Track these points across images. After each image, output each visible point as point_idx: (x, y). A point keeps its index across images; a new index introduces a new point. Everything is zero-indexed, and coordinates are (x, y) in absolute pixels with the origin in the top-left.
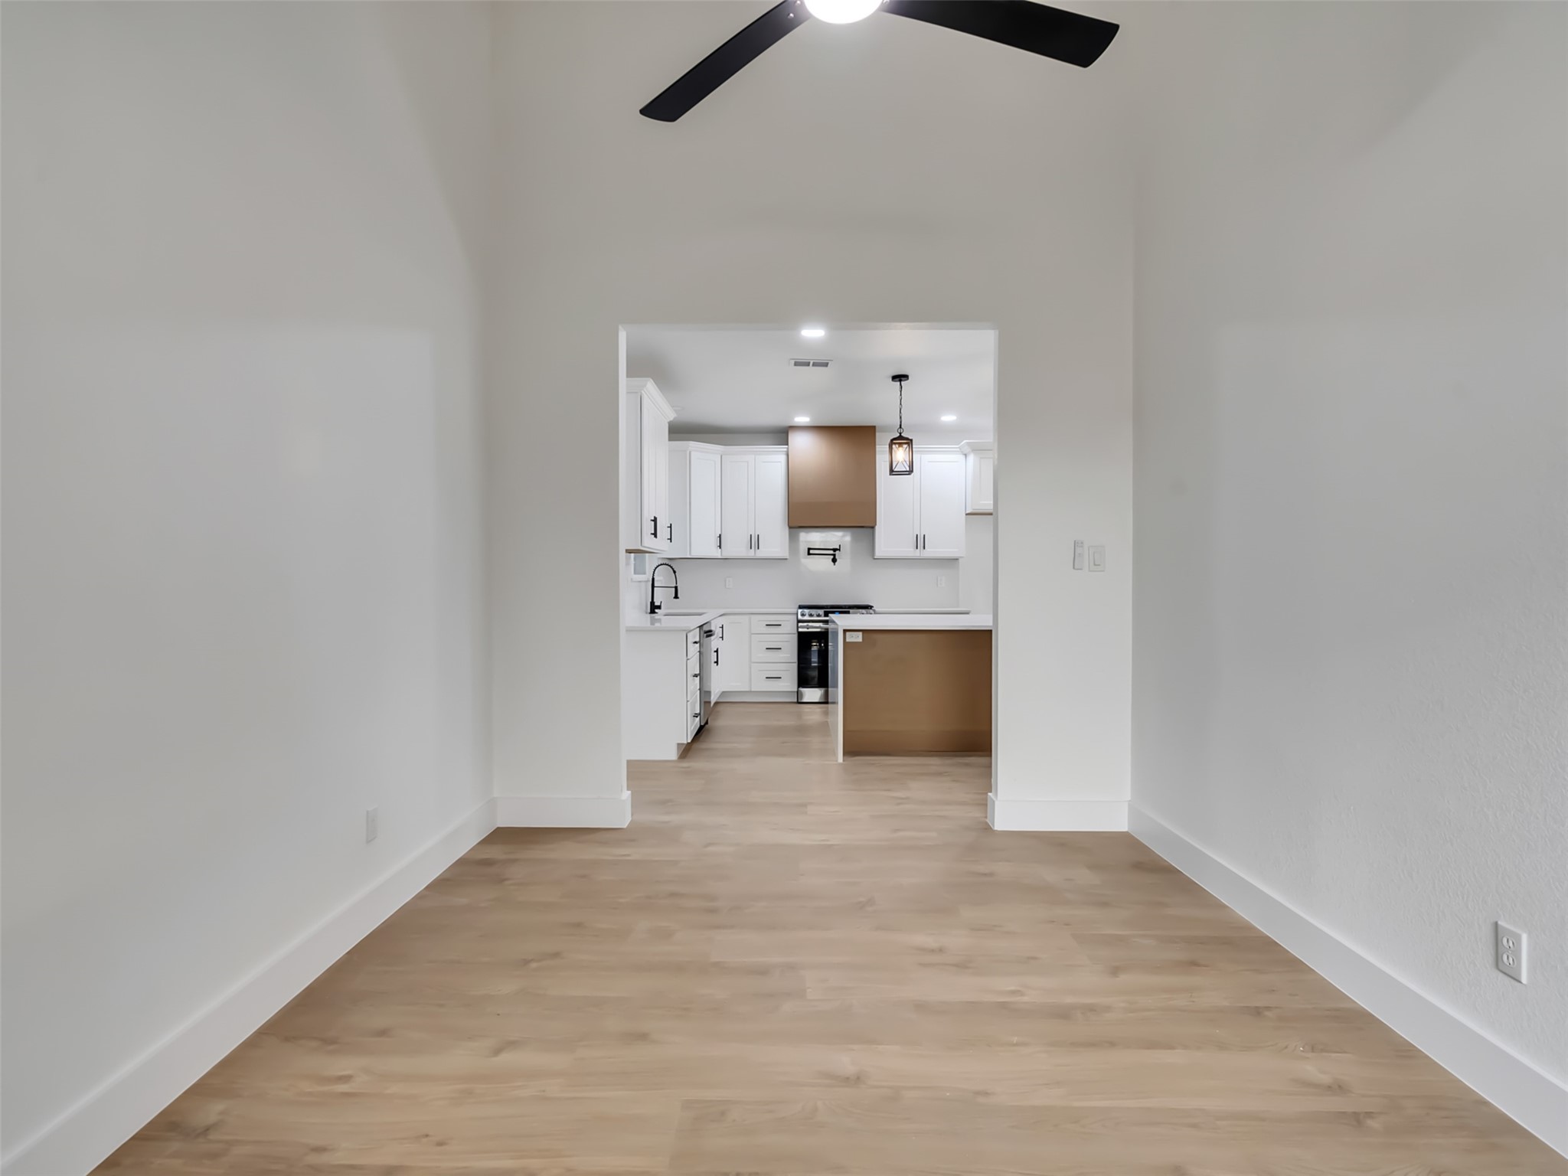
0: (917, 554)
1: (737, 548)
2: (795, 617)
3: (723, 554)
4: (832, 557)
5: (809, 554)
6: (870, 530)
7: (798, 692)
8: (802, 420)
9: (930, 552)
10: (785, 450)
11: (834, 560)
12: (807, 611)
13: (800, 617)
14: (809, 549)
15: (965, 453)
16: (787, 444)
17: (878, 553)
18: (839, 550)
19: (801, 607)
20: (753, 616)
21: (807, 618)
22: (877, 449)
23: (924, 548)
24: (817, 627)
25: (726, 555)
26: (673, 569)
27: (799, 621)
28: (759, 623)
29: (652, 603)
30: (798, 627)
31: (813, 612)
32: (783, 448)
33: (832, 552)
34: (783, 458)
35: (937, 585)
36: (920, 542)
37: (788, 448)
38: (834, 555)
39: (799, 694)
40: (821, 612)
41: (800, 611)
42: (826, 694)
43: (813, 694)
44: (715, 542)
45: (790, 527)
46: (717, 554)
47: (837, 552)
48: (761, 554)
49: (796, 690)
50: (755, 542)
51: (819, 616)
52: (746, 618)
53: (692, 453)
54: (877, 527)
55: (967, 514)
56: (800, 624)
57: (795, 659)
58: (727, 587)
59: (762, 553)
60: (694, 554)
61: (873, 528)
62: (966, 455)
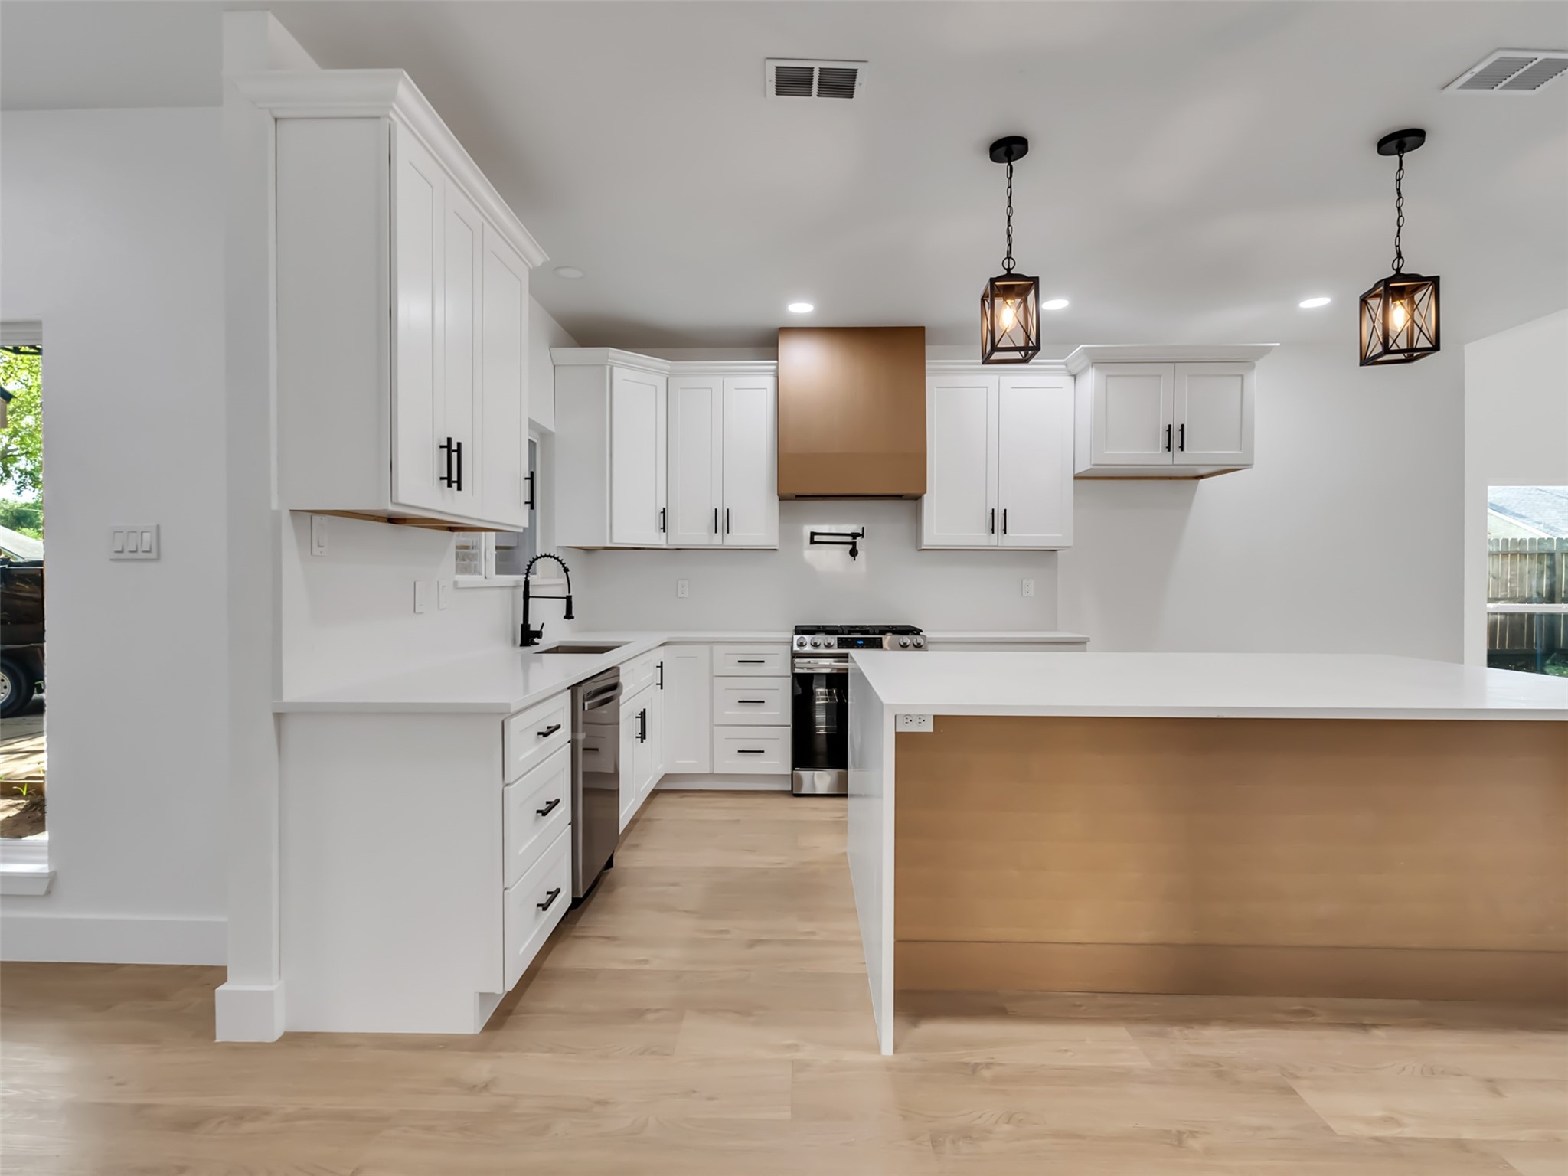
0: (993, 541)
1: (691, 530)
2: (790, 647)
3: (670, 543)
4: (850, 547)
5: (813, 542)
6: (911, 504)
7: (792, 774)
8: (801, 309)
9: (1014, 538)
10: (774, 367)
11: (854, 553)
12: (808, 638)
13: (796, 648)
14: (813, 534)
15: (1074, 374)
16: (777, 359)
17: (929, 539)
18: (862, 535)
19: (800, 630)
20: (717, 648)
21: (808, 649)
22: (927, 367)
23: (1005, 531)
24: (825, 666)
25: (675, 542)
26: (563, 565)
27: (795, 656)
28: (726, 659)
29: (525, 626)
30: (793, 666)
31: (820, 639)
32: (768, 365)
33: (849, 539)
34: (768, 382)
35: (1022, 594)
36: (998, 521)
37: (777, 365)
38: (854, 544)
39: (794, 780)
40: (833, 640)
41: (796, 637)
42: (843, 782)
43: (821, 779)
44: (655, 521)
45: (780, 499)
46: (659, 540)
47: (858, 540)
48: (732, 540)
49: (790, 773)
50: (721, 521)
51: (829, 646)
52: (706, 648)
53: (615, 368)
54: (926, 498)
55: (1077, 478)
56: (797, 660)
57: (789, 720)
58: (680, 595)
59: (734, 539)
60: (619, 540)
61: (917, 498)
62: (1075, 376)
